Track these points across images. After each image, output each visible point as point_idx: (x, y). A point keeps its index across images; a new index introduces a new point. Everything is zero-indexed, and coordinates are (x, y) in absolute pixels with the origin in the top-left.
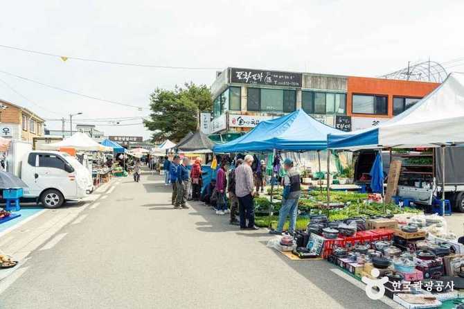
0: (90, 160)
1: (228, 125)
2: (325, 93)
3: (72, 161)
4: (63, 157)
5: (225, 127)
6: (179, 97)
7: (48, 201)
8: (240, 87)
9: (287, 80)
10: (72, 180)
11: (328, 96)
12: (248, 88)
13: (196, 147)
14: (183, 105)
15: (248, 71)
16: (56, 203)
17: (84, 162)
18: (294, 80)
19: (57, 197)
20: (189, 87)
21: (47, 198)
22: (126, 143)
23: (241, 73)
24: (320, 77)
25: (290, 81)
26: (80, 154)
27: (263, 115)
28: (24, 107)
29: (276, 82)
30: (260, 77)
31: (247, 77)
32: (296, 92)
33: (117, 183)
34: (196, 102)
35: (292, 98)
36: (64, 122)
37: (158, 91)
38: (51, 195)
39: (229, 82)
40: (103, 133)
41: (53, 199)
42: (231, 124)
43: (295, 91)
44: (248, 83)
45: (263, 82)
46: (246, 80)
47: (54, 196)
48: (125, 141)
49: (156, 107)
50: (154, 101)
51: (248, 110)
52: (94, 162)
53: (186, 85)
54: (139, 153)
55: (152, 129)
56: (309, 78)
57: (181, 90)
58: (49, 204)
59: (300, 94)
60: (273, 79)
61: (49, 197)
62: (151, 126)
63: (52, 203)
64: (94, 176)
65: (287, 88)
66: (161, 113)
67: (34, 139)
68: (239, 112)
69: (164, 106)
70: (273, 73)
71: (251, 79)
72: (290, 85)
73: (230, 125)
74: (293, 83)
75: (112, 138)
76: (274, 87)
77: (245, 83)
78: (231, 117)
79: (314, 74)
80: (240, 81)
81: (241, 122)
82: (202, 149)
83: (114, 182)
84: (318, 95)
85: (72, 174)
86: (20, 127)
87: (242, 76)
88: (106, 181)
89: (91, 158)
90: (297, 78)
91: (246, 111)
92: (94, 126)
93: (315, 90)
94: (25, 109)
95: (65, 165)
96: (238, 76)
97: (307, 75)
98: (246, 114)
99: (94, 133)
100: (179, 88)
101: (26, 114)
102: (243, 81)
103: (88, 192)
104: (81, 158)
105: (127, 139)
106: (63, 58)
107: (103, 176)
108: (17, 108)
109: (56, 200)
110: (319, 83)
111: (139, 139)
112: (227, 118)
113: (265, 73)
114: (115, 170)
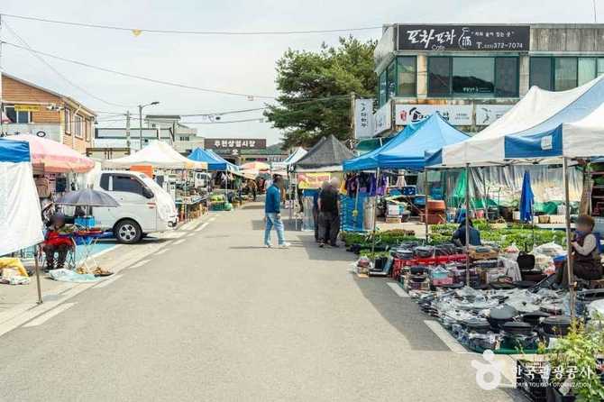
0: (172, 183)
1: (393, 123)
2: (577, 58)
3: (150, 184)
4: (141, 178)
5: (388, 127)
6: (328, 65)
7: (123, 235)
8: (416, 56)
9: (500, 40)
10: (152, 208)
11: (581, 63)
12: (429, 58)
13: (323, 162)
14: (334, 80)
15: (428, 28)
16: (132, 237)
17: (165, 186)
18: (514, 39)
19: (133, 230)
20: (347, 46)
21: (121, 231)
22: (235, 152)
23: (417, 32)
24: (566, 29)
25: (506, 40)
26: (159, 173)
27: (457, 103)
28: (68, 96)
29: (479, 43)
30: (450, 37)
31: (426, 38)
32: (518, 60)
33: (212, 219)
34: (357, 76)
35: (512, 71)
36: (128, 119)
37: (291, 55)
38: (127, 226)
39: (395, 49)
40: (196, 130)
41: (128, 232)
42: (399, 121)
43: (518, 58)
44: (429, 48)
45: (456, 45)
46: (424, 44)
47: (130, 228)
48: (235, 147)
49: (287, 84)
50: (284, 73)
51: (428, 96)
52: (178, 187)
53: (342, 41)
54: (252, 170)
55: (280, 125)
56: (543, 32)
57: (332, 51)
58: (124, 238)
59: (525, 63)
60: (474, 39)
61: (124, 229)
62: (279, 119)
63: (128, 237)
64: (179, 206)
65: (501, 53)
66: (297, 95)
67: (88, 149)
68: (412, 100)
69: (301, 81)
70: (473, 28)
71: (434, 43)
72: (505, 48)
73: (397, 123)
74: (514, 45)
75: (209, 143)
76: (477, 53)
77: (423, 49)
78: (399, 109)
79: (553, 25)
80: (414, 47)
81: (415, 117)
82: (331, 165)
83: (207, 218)
84: (562, 61)
85: (151, 200)
86: (62, 128)
87: (418, 38)
88: (196, 216)
89: (173, 180)
90: (520, 34)
91: (425, 97)
92: (178, 117)
93: (555, 53)
94: (69, 99)
95: (144, 188)
96: (410, 38)
97: (540, 29)
98: (426, 102)
99: (179, 131)
100: (328, 49)
101: (69, 106)
102: (420, 46)
103: (171, 224)
104: (160, 180)
105: (238, 145)
106: (134, 31)
107: (192, 208)
108: (56, 97)
109: (132, 233)
110: (563, 41)
111: (261, 144)
112: (393, 109)
113: (458, 29)
114: (211, 200)
